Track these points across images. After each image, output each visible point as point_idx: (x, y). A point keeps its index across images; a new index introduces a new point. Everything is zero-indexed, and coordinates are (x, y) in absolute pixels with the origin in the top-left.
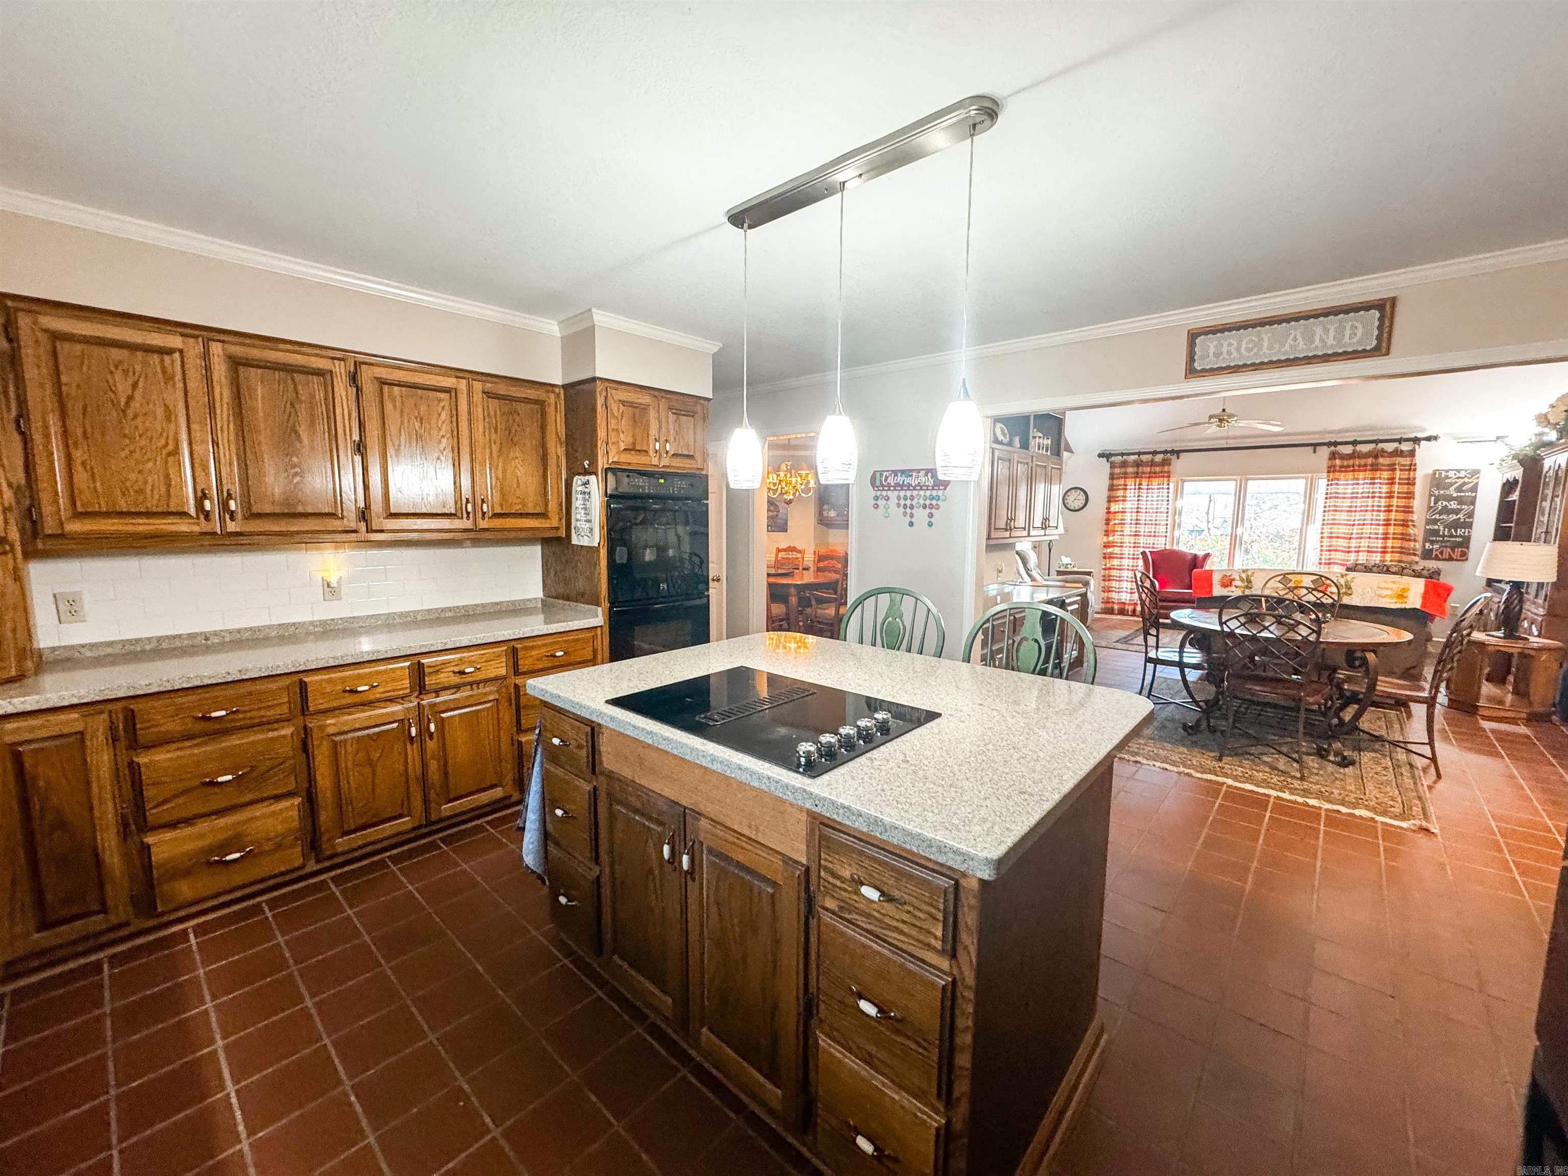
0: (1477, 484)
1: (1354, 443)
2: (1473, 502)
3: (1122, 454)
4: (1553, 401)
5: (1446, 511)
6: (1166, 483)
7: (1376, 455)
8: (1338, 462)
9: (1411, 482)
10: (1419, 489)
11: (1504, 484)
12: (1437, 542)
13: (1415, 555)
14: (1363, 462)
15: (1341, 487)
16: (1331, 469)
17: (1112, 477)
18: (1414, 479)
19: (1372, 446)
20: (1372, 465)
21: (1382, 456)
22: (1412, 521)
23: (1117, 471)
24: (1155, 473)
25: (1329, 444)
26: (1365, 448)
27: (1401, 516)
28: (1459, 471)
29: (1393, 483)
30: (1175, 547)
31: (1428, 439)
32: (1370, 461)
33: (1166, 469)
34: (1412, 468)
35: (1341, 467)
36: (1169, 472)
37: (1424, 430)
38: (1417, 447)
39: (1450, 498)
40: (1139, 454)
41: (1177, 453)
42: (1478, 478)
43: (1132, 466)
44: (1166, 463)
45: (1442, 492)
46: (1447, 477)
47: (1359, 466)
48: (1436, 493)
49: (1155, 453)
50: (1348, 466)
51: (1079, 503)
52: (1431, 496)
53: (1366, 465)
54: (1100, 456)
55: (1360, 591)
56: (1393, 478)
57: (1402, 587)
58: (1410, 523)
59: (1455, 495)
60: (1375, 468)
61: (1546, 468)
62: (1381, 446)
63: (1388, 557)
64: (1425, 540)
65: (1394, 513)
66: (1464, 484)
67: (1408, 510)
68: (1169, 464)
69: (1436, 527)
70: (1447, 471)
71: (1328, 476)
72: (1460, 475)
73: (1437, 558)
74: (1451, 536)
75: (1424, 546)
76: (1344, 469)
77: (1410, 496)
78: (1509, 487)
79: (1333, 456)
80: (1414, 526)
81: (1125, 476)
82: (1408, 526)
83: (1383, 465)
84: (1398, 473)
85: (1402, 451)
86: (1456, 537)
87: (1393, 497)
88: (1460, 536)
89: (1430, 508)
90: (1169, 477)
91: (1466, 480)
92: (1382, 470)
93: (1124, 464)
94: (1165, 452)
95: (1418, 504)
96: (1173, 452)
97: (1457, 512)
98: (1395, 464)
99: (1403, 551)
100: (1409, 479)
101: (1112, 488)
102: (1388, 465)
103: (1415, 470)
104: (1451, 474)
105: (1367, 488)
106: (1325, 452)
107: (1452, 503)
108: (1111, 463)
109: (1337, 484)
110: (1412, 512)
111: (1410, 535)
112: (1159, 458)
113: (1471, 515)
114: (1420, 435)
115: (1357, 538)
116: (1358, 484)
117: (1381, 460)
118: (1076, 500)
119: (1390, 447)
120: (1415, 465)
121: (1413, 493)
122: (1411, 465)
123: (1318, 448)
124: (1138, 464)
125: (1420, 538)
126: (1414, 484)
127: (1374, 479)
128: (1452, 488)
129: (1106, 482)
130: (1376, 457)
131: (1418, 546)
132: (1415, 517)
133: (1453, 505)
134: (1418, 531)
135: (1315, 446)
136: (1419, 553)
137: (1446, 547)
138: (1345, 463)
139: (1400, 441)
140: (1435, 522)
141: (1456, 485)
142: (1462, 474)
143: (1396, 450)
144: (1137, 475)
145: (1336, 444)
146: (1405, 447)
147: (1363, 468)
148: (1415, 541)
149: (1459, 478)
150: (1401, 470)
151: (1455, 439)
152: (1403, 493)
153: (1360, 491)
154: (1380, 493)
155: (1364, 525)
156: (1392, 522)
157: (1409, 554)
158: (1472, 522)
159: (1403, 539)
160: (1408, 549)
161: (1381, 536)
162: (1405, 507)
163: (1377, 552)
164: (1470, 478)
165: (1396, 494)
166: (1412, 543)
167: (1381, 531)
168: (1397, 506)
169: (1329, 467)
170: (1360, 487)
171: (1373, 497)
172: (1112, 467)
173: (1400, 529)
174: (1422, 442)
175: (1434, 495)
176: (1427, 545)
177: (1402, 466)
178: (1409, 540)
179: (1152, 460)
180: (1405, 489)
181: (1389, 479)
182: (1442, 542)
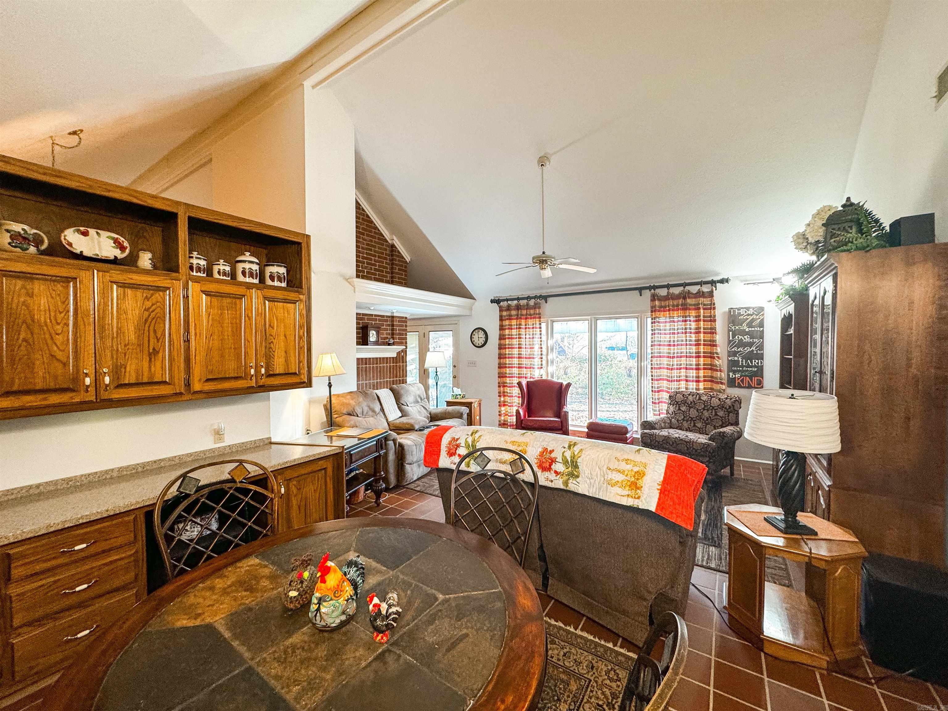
0: (763, 320)
1: (668, 286)
2: (762, 337)
3: (507, 300)
4: (808, 219)
5: (741, 344)
6: (538, 323)
7: (685, 296)
8: (657, 303)
9: (713, 320)
10: (720, 325)
11: (783, 320)
12: (739, 371)
13: (722, 383)
14: (675, 303)
15: (661, 324)
16: (653, 310)
17: (501, 319)
18: (715, 316)
19: (681, 288)
20: (682, 305)
21: (689, 298)
22: (717, 353)
23: (505, 313)
24: (530, 315)
25: (650, 288)
26: (676, 291)
27: (708, 349)
28: (748, 309)
29: (699, 320)
30: (549, 378)
31: (722, 281)
32: (680, 301)
33: (537, 311)
34: (712, 307)
35: (661, 307)
36: (540, 314)
37: (717, 274)
38: (714, 288)
39: (744, 333)
40: (518, 299)
41: (545, 298)
42: (763, 315)
43: (514, 310)
44: (537, 306)
45: (737, 328)
46: (740, 315)
47: (673, 306)
48: (733, 328)
49: (529, 298)
50: (665, 307)
51: (482, 341)
52: (729, 331)
53: (678, 306)
54: (492, 301)
55: (587, 472)
56: (699, 316)
57: (636, 469)
58: (715, 355)
59: (747, 330)
60: (685, 308)
61: (811, 298)
62: (688, 288)
63: (701, 385)
64: (729, 370)
65: (702, 347)
66: (753, 320)
67: (712, 344)
68: (539, 308)
69: (736, 359)
70: (739, 309)
71: (652, 315)
72: (749, 312)
73: (740, 386)
74: (748, 366)
75: (729, 375)
76: (663, 309)
77: (712, 331)
78: (786, 321)
79: (654, 298)
80: (718, 357)
81: (510, 318)
82: (714, 358)
83: (691, 305)
84: (702, 311)
85: (703, 292)
86: (751, 367)
87: (700, 332)
88: (755, 366)
89: (730, 342)
90: (540, 318)
91: (755, 317)
92: (690, 309)
93: (509, 308)
94: (535, 297)
95: (720, 338)
96: (540, 297)
97: (751, 345)
98: (699, 304)
99: (712, 380)
100: (710, 316)
101: (502, 328)
102: (694, 305)
103: (714, 308)
104: (742, 312)
105: (681, 325)
106: (647, 294)
107: (746, 337)
108: (500, 307)
109: (659, 322)
110: (715, 346)
111: (716, 366)
112: (532, 302)
113: (761, 347)
114: (716, 278)
115: (677, 369)
116: (674, 322)
117: (689, 301)
118: (479, 338)
119: (694, 289)
120: (714, 304)
121: (715, 329)
122: (711, 304)
123: (643, 291)
124: (518, 307)
125: (725, 368)
126: (715, 321)
127: (686, 317)
128: (745, 324)
129: (498, 323)
130: (685, 298)
131: (724, 375)
132: (719, 350)
133: (747, 339)
134: (722, 362)
135: (640, 290)
136: (725, 381)
137: (746, 376)
138: (663, 304)
139: (701, 283)
140: (735, 354)
141: (748, 320)
142: (751, 311)
143: (699, 292)
144: (518, 317)
145: (655, 287)
146: (706, 289)
147: (676, 308)
148: (721, 371)
149: (748, 315)
150: (704, 309)
151: (742, 281)
152: (707, 329)
153: (676, 328)
154: (690, 329)
155: (681, 357)
156: (702, 355)
157: (717, 383)
158: (762, 354)
159: (711, 369)
160: (716, 378)
161: (694, 367)
162: (710, 341)
163: (693, 381)
164: (757, 315)
165: (702, 330)
166: (719, 373)
167: (694, 363)
168: (704, 341)
169: (652, 307)
170: (676, 324)
171: (686, 333)
172: (501, 311)
173: (708, 361)
174: (718, 285)
175: (732, 330)
176: (731, 374)
177: (704, 305)
178: (717, 370)
179: (527, 305)
180: (708, 325)
181: (696, 317)
182: (743, 371)
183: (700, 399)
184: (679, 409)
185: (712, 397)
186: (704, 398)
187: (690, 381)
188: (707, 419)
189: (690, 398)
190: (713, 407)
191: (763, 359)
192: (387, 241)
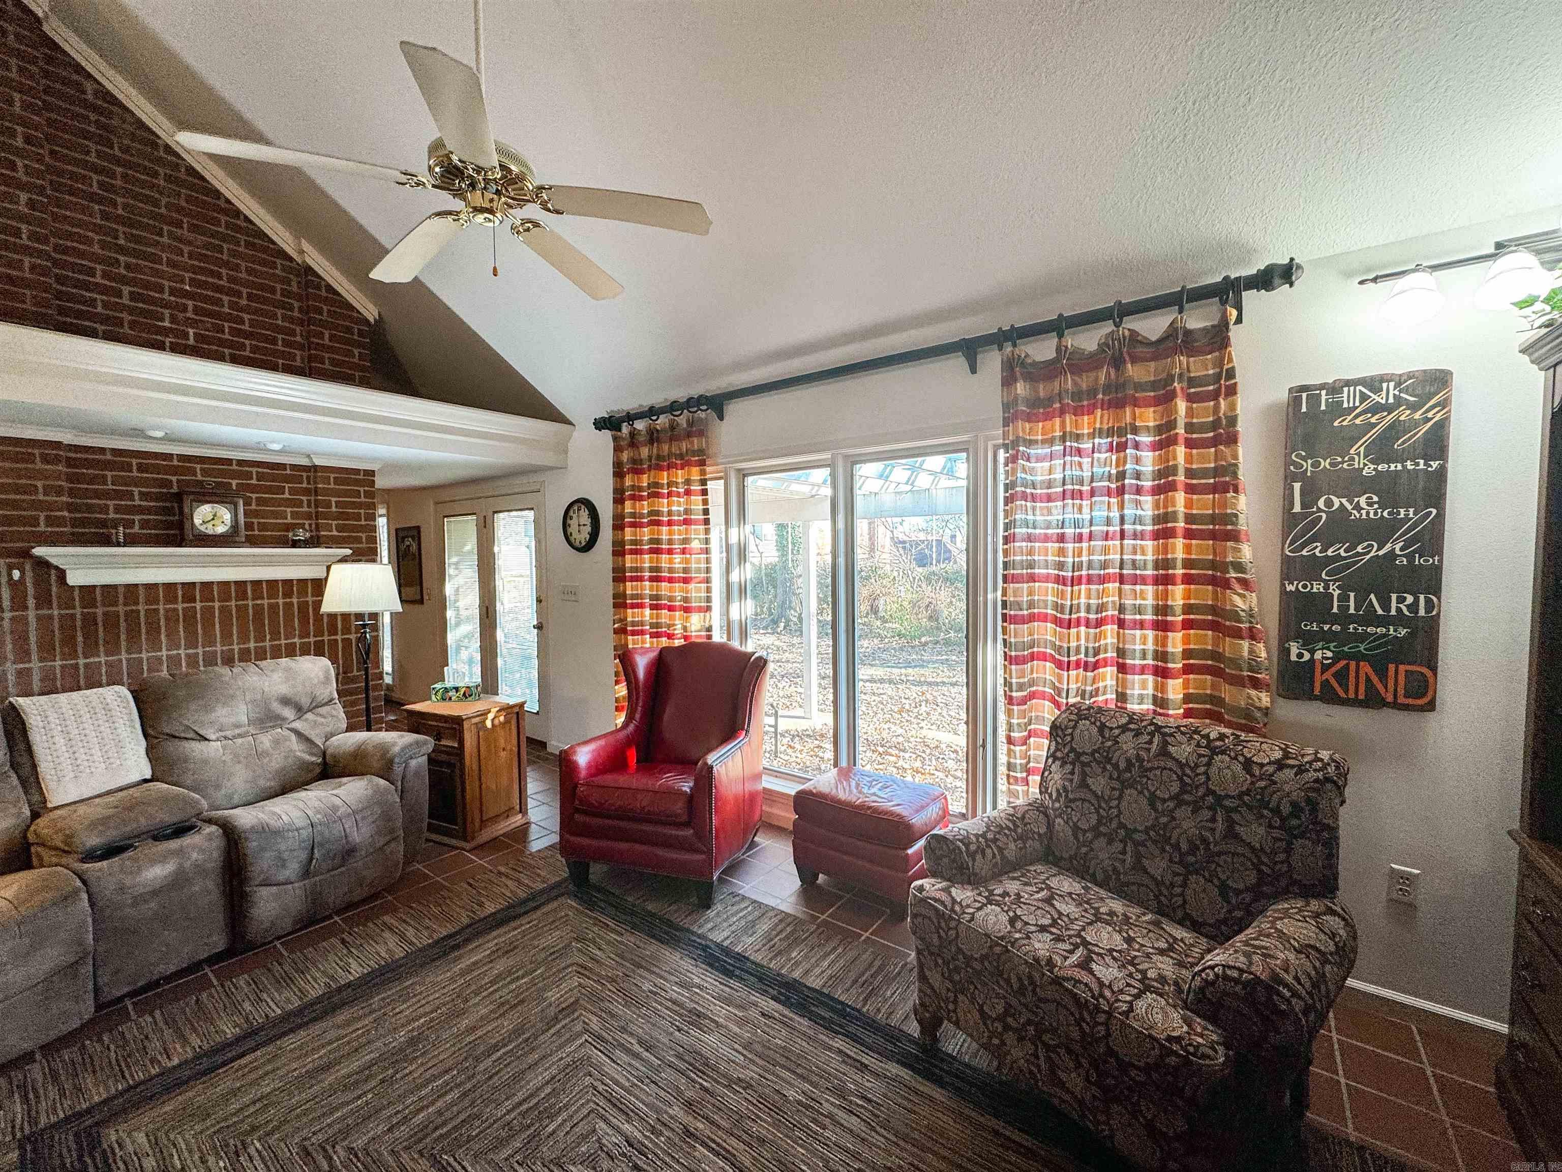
0: (1442, 427)
1: (1060, 326)
2: (1437, 499)
3: (630, 418)
5: (1342, 529)
6: (698, 477)
7: (1119, 354)
8: (1021, 388)
9: (1224, 436)
10: (1254, 457)
12: (1327, 638)
13: (1256, 684)
14: (1084, 383)
15: (1039, 465)
16: (1011, 415)
17: (619, 474)
18: (1232, 421)
19: (1107, 328)
20: (1107, 389)
21: (1134, 360)
22: (1239, 567)
23: (625, 456)
24: (680, 456)
25: (997, 338)
26: (1089, 338)
27: (1203, 550)
28: (1374, 384)
29: (1171, 441)
31: (1265, 280)
32: (1103, 376)
33: (697, 444)
34: (1221, 386)
35: (1034, 403)
36: (701, 452)
38: (1233, 312)
39: (1352, 484)
40: (652, 413)
41: (718, 403)
42: (1444, 404)
43: (645, 444)
44: (696, 430)
45: (1325, 464)
46: (1337, 410)
47: (1077, 395)
48: (1308, 465)
49: (674, 408)
50: (1049, 401)
51: (586, 534)
52: (1289, 478)
53: (1092, 393)
54: (599, 425)
56: (1171, 425)
58: (1233, 574)
59: (1369, 470)
60: (1119, 398)
62: (1130, 323)
63: (1175, 690)
64: (1288, 632)
65: (1180, 542)
66: (1395, 430)
67: (1221, 530)
68: (701, 434)
69: (1318, 587)
70: (1334, 389)
71: (1007, 435)
72: (1381, 398)
73: (1329, 697)
74: (1370, 618)
75: (1285, 653)
76: (1041, 409)
77: (1222, 482)
79: (1012, 373)
80: (1245, 583)
81: (637, 467)
82: (1226, 584)
83: (1139, 387)
84: (1181, 406)
85: (1188, 333)
86: (1385, 621)
87: (1171, 487)
88: (1403, 620)
89: (1290, 520)
90: (702, 463)
91: (1405, 415)
92: (1136, 403)
93: (633, 441)
94: (688, 404)
95: (1253, 507)
97: (1381, 531)
98: (1170, 378)
99: (1218, 667)
100: (1215, 425)
102: (1154, 385)
103: (1232, 391)
104: (1347, 398)
105: (1105, 463)
106: (992, 361)
107: (1363, 501)
108: (615, 440)
109: (1029, 457)
110: (1234, 536)
111: (1235, 615)
112: (682, 420)
113: (1430, 540)
114: (1239, 271)
115: (1088, 623)
116: (1079, 452)
117: (1132, 370)
118: (581, 527)
119: (1155, 325)
120: (1231, 374)
121: (1232, 469)
122: (1218, 377)
123: (979, 354)
124: (653, 436)
125: (1271, 623)
126: (1232, 439)
127: (1122, 432)
128: (1359, 448)
129: (611, 482)
130: (1118, 363)
131: (1265, 652)
132: (1246, 552)
133: (1366, 508)
134: (1259, 602)
135: (971, 348)
136: (1269, 675)
137: (1358, 657)
138: (1042, 390)
139: (1179, 300)
140: (1312, 568)
142: (1388, 394)
143: (1172, 332)
144: (653, 465)
145: (1016, 335)
146: (1198, 318)
147: (1085, 402)
148: (1253, 635)
149: (1376, 409)
150: (1190, 398)
151: (1348, 275)
152: (1204, 473)
153: (1087, 474)
154: (1138, 476)
155: (1103, 580)
156: (1180, 571)
157: (1237, 681)
158: (1438, 570)
159: (1214, 626)
160: (1235, 662)
161: (1149, 617)
162: (1213, 519)
163: (1143, 670)
164: (1414, 407)
165: (1181, 478)
166: (1245, 644)
167: (1150, 601)
168: (1190, 519)
169: (1006, 407)
170: (1086, 461)
171: (1121, 491)
172: (618, 449)
173: (1205, 595)
174: (1250, 297)
175: (1302, 476)
176: (1294, 648)
177: (1192, 382)
178: (1237, 634)
179: (673, 427)
180: (1207, 459)
181: (1159, 430)
182: (1341, 639)
183: (1164, 752)
184: (1084, 784)
185: (1214, 751)
186: (1183, 750)
187: (1133, 670)
188: (1194, 848)
189: (1128, 745)
190: (1219, 799)
191: (1437, 592)
192: (291, 259)
